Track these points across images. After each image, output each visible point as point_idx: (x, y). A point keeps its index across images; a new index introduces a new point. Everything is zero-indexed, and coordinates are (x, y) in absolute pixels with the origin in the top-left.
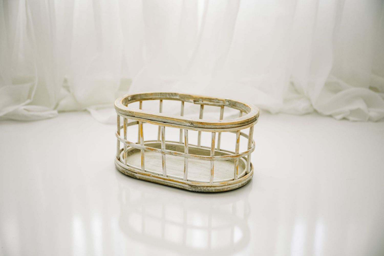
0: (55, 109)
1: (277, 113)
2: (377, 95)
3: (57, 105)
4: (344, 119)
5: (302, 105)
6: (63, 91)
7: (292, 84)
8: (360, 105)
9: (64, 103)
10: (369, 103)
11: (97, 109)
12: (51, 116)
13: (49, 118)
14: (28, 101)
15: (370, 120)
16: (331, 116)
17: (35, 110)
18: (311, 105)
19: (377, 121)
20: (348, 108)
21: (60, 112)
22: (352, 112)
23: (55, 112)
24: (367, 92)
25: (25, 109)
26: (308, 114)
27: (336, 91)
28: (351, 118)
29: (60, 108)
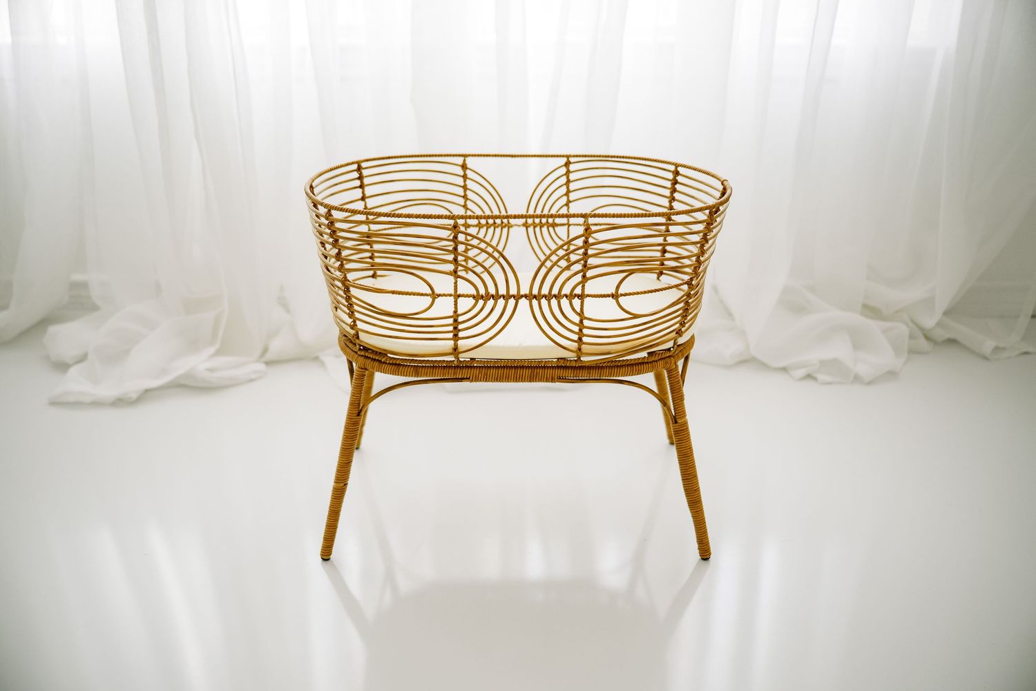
0: (261, 358)
2: (874, 325)
3: (265, 350)
4: (809, 376)
5: (732, 346)
6: (277, 314)
8: (839, 350)
9: (277, 346)
10: (858, 342)
12: (253, 376)
13: (251, 380)
14: (212, 350)
15: (857, 379)
16: (784, 369)
18: (747, 348)
19: (870, 383)
20: (817, 355)
21: (269, 364)
22: (824, 364)
23: (261, 367)
24: (856, 319)
25: (207, 368)
27: (801, 312)
28: (821, 377)
29: (269, 356)
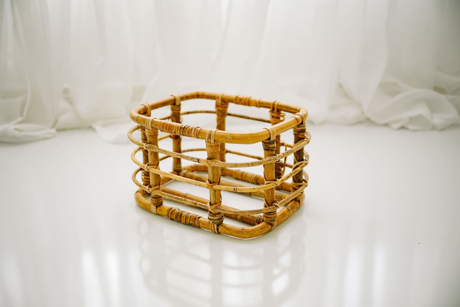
0: (53, 126)
1: (322, 124)
2: (442, 97)
3: (56, 121)
4: (403, 128)
5: (352, 112)
6: (63, 104)
7: (340, 86)
8: (422, 110)
9: (64, 120)
10: (433, 107)
11: (105, 126)
12: (48, 136)
13: (46, 139)
14: (20, 119)
15: (434, 128)
16: (386, 125)
17: (29, 129)
18: (363, 113)
19: (443, 130)
20: (407, 115)
21: (59, 130)
22: (412, 120)
23: (53, 131)
24: (431, 94)
25: (16, 129)
26: (359, 123)
27: (394, 94)
28: (411, 127)
29: (59, 126)
